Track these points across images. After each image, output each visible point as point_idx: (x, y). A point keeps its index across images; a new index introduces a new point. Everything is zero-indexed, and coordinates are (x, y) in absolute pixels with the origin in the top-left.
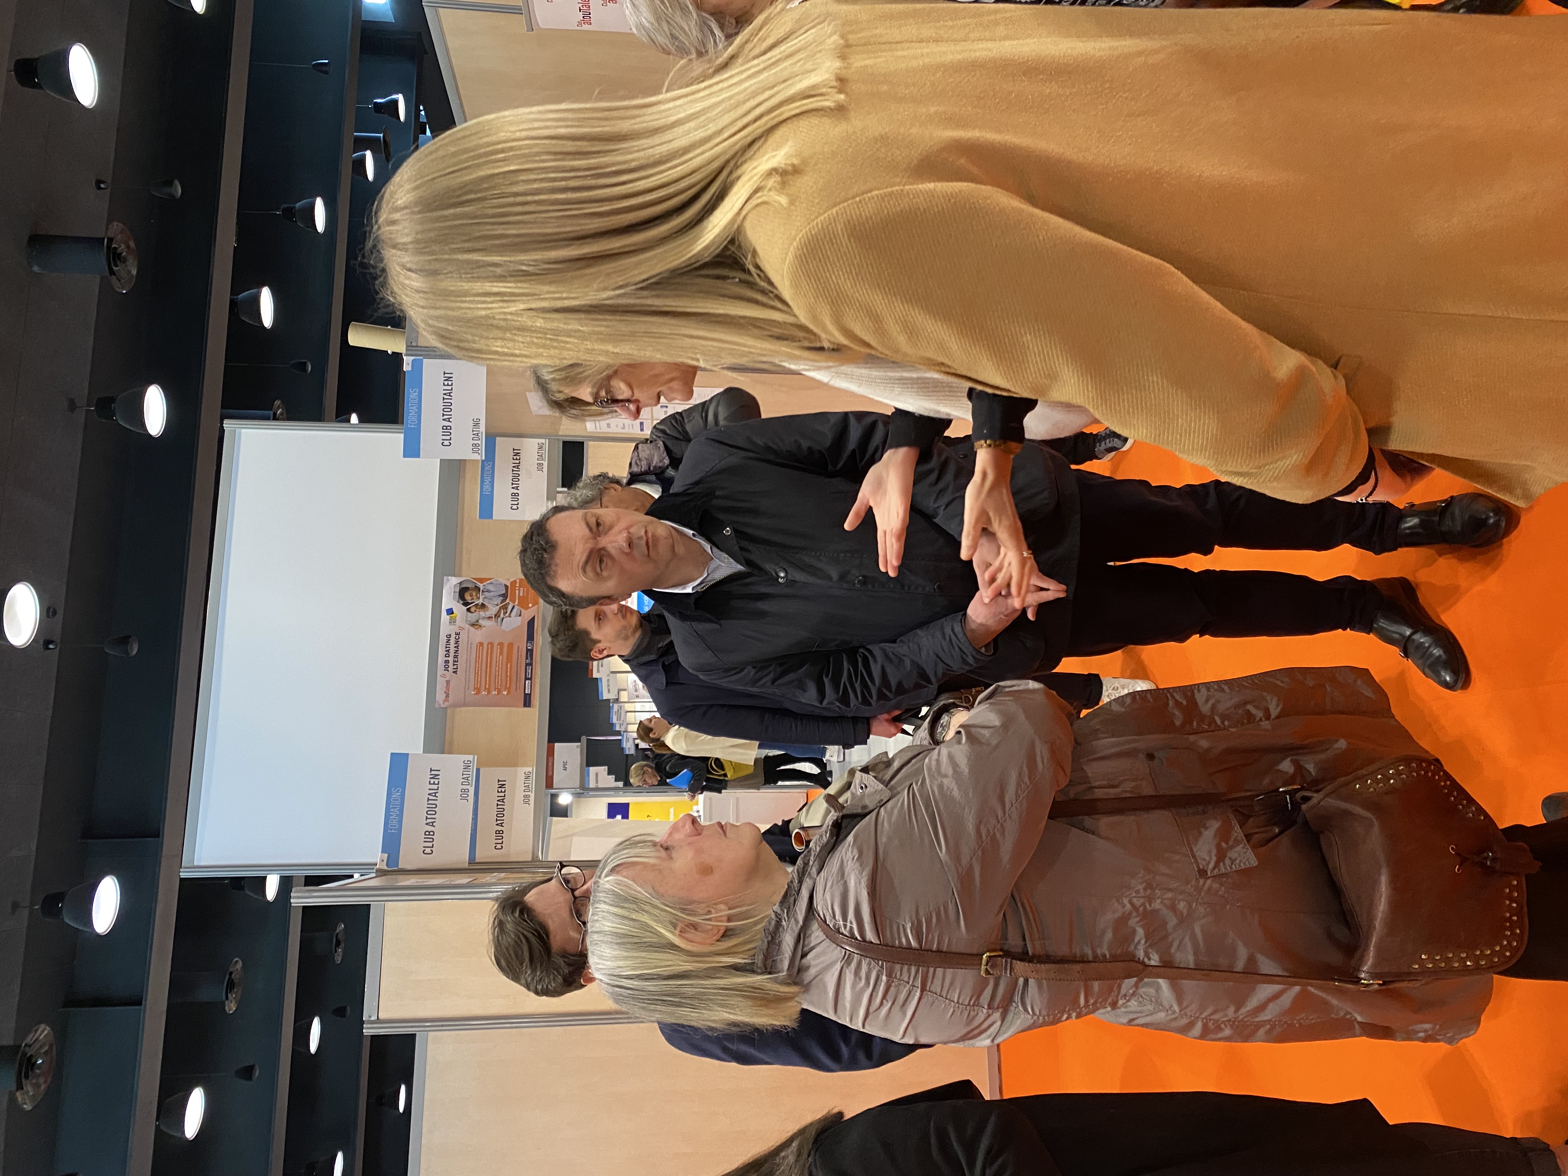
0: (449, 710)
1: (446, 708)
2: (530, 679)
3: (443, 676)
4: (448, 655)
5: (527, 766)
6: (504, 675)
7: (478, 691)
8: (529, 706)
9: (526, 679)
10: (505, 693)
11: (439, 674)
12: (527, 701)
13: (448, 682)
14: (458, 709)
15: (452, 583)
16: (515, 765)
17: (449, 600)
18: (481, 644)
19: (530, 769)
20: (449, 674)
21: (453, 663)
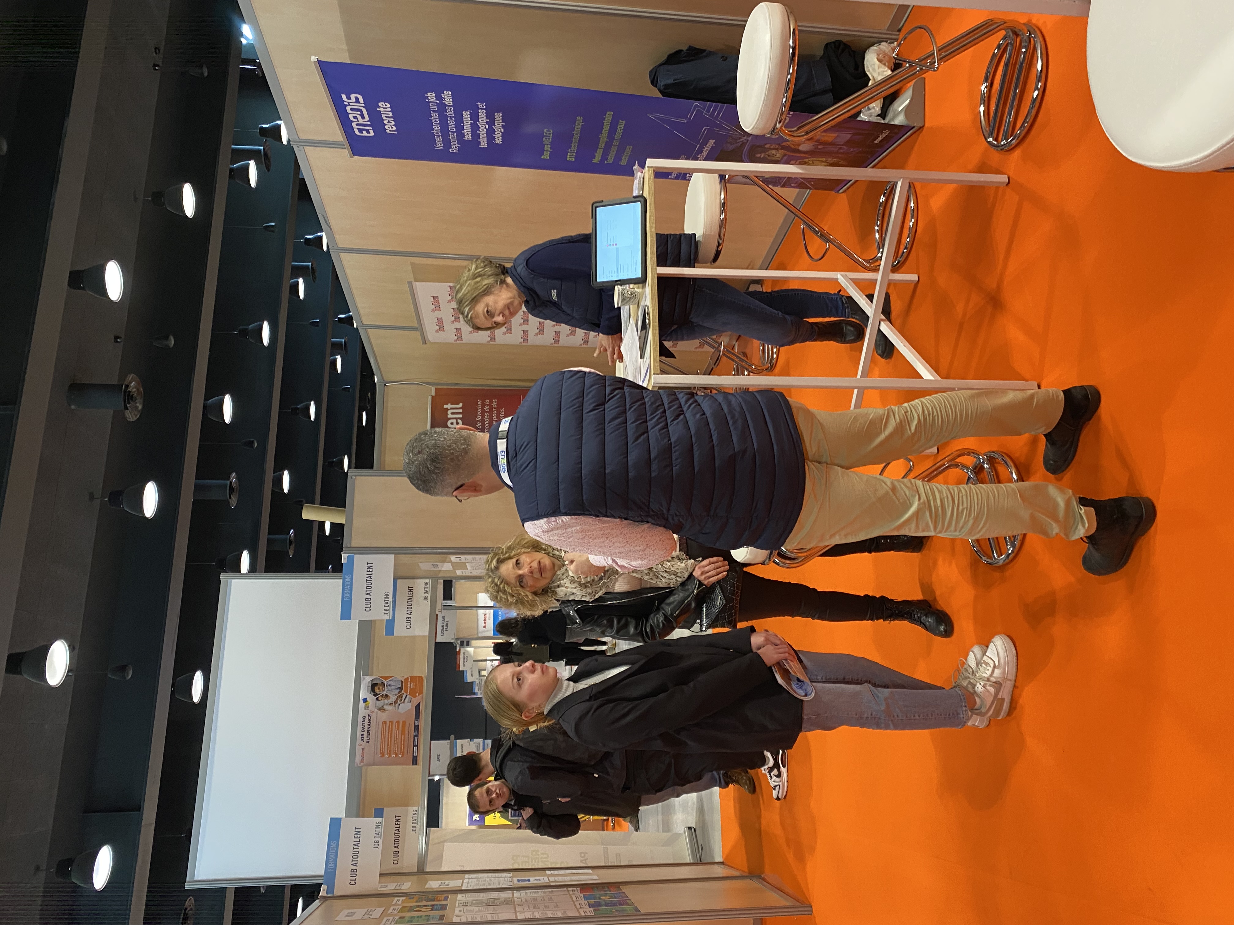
0: (363, 768)
1: (361, 767)
2: (417, 746)
3: (360, 745)
4: (363, 731)
5: (415, 805)
6: (399, 743)
7: (383, 755)
8: (416, 764)
9: (414, 746)
10: (400, 756)
11: (357, 743)
12: (415, 761)
13: (363, 749)
14: (370, 768)
15: (367, 680)
16: (407, 805)
17: (364, 693)
18: (385, 722)
19: (417, 808)
20: (364, 744)
21: (366, 736)
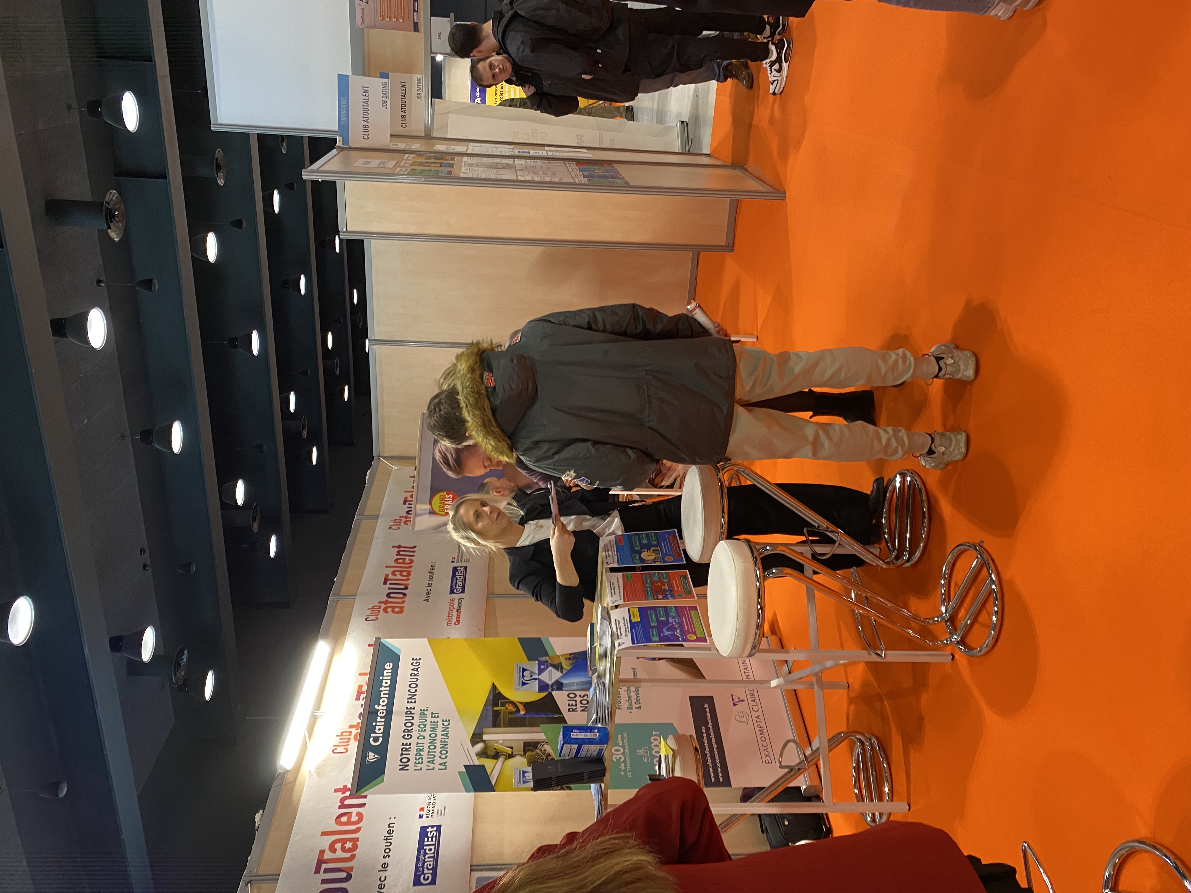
0: (365, 31)
1: (363, 29)
2: (417, 12)
3: (359, 5)
5: (419, 74)
6: (399, 8)
7: (383, 19)
8: (418, 31)
9: (414, 11)
10: (401, 21)
11: (356, 3)
12: (416, 28)
13: (363, 10)
14: (371, 30)
16: (411, 72)
19: (421, 76)
20: (363, 4)
